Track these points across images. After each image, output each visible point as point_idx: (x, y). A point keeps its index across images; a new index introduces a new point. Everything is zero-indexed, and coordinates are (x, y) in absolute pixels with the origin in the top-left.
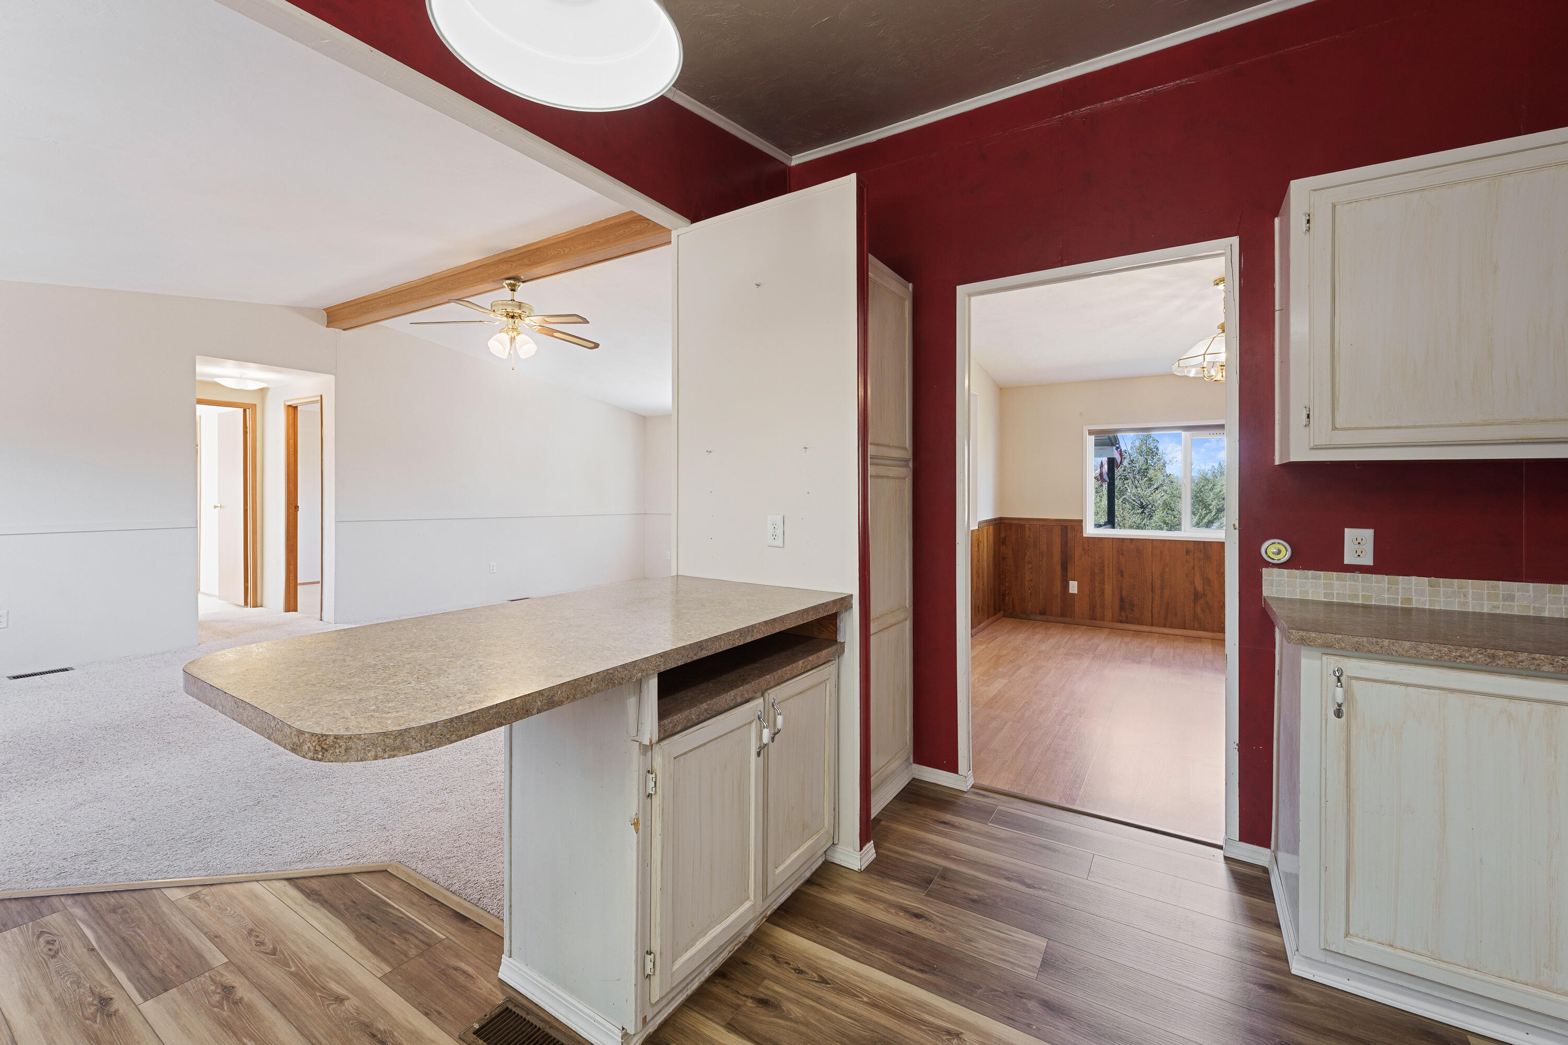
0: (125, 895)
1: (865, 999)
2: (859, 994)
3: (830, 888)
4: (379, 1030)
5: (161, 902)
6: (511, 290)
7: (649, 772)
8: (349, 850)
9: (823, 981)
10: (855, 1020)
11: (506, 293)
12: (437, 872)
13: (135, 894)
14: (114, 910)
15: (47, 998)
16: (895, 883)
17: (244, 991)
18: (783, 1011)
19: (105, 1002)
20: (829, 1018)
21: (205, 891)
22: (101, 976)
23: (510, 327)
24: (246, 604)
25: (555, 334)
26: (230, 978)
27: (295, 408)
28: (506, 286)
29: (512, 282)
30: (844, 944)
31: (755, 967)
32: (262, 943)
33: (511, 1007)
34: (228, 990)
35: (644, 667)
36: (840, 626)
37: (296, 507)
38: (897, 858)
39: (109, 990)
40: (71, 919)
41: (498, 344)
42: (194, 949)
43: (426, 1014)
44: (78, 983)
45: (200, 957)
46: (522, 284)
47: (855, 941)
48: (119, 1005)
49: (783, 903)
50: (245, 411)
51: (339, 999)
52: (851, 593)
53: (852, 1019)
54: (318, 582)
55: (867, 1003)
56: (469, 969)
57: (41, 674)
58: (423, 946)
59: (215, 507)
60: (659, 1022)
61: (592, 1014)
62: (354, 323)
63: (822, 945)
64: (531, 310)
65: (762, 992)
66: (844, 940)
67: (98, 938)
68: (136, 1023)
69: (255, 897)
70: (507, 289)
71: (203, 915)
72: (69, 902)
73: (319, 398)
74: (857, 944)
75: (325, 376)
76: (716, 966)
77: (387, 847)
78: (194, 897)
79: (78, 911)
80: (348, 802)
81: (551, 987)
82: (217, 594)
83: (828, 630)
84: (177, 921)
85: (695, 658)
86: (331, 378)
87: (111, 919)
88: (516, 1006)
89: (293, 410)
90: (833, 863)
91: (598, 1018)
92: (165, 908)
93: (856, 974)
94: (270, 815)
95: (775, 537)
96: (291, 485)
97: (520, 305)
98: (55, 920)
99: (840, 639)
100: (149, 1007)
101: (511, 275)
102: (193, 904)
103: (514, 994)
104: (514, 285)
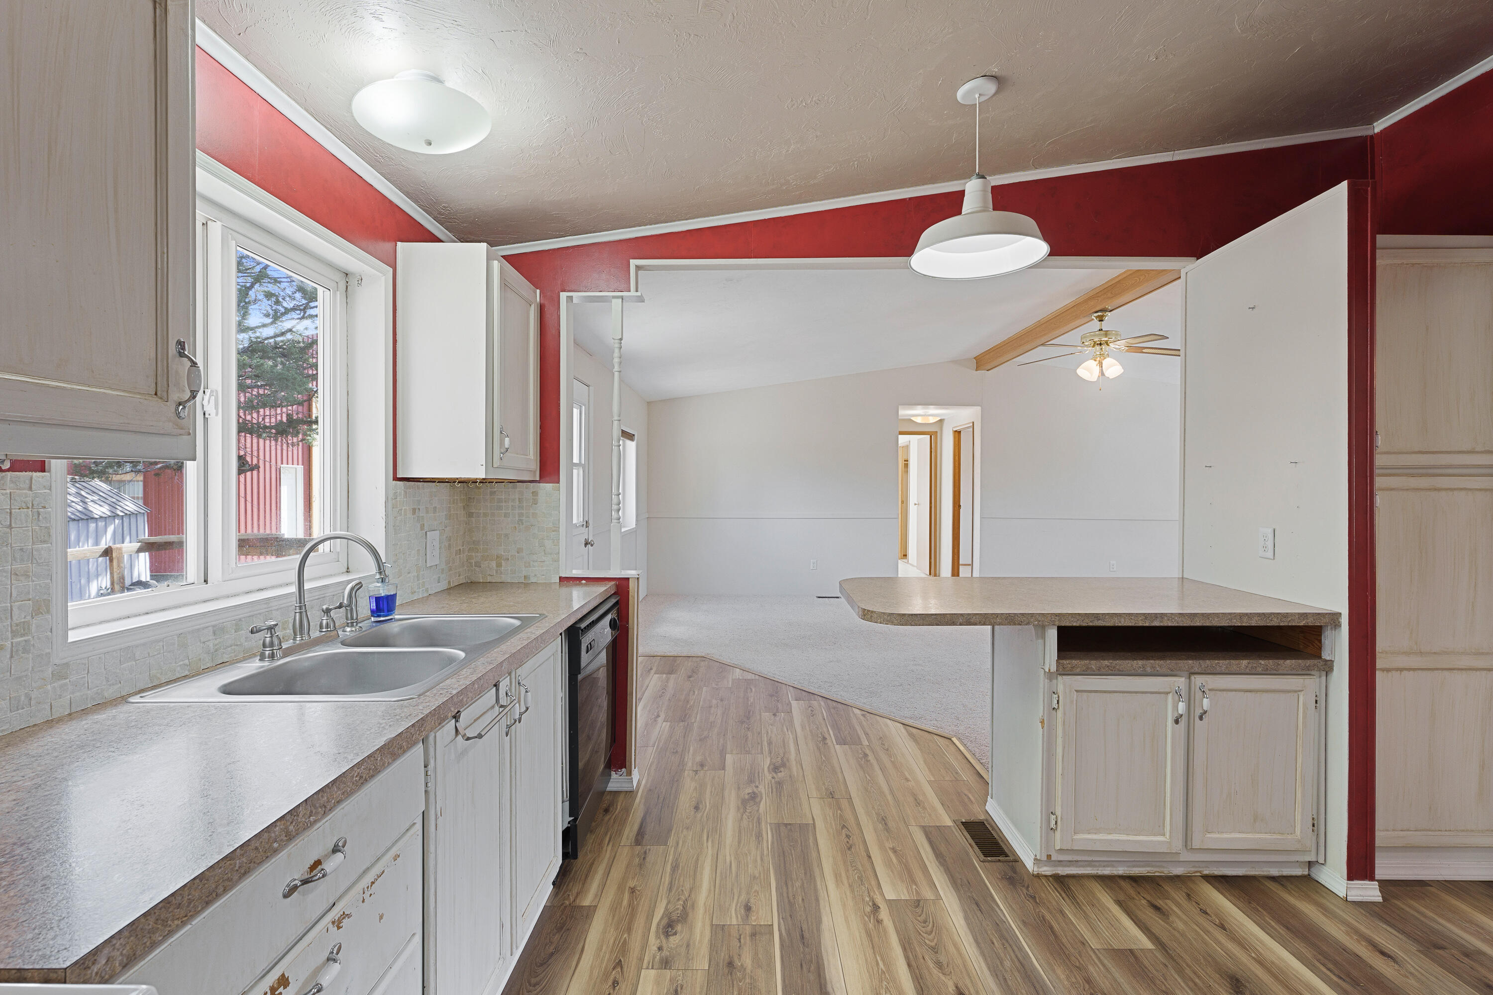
0: (839, 704)
1: (1253, 955)
2: (1250, 950)
3: (1293, 892)
4: (919, 799)
5: (851, 712)
6: (1100, 321)
7: (1054, 693)
8: (935, 722)
9: (1222, 927)
10: (1230, 957)
11: (1095, 325)
12: (977, 750)
13: (843, 705)
14: (834, 708)
15: (808, 729)
16: (1384, 926)
17: (871, 757)
18: (1168, 919)
19: (824, 739)
20: (1206, 943)
21: (868, 715)
22: (825, 730)
23: (1098, 353)
24: (930, 574)
25: (1144, 351)
26: (868, 752)
27: (960, 432)
28: (1095, 318)
29: (1099, 314)
30: (1269, 924)
31: (1167, 891)
32: (884, 745)
33: (985, 823)
34: (866, 755)
35: (1040, 619)
36: (1325, 642)
37: (960, 506)
38: (1413, 915)
39: (827, 736)
40: (820, 705)
41: (1088, 371)
42: (858, 735)
43: (942, 804)
44: (818, 728)
45: (859, 738)
46: (1109, 314)
47: (1282, 927)
48: (828, 741)
49: (1228, 876)
50: (931, 437)
51: (907, 780)
52: (1340, 612)
53: (1227, 954)
54: (969, 565)
55: (1253, 958)
56: (972, 798)
57: (829, 597)
58: (954, 779)
59: (915, 504)
60: (1069, 872)
61: (1021, 840)
62: (993, 365)
63: (1241, 910)
64: (1117, 335)
65: (1160, 903)
66: (1271, 921)
67: (827, 716)
68: (832, 751)
69: (887, 725)
70: (1096, 321)
71: (864, 723)
72: (820, 698)
73: (972, 424)
74: (1283, 930)
75: (976, 407)
76: (1131, 872)
77: (955, 728)
78: (863, 715)
79: (822, 703)
80: (944, 700)
81: (1007, 821)
82: (916, 565)
83: (1314, 646)
84: (854, 721)
85: (1091, 624)
86: (979, 408)
87: (832, 711)
88: (988, 824)
89: (957, 433)
90: (1317, 882)
91: (1025, 845)
92: (852, 715)
93: (1261, 942)
94: (904, 693)
95: (1265, 548)
96: (956, 489)
97: (1106, 334)
98: (815, 703)
99: (1326, 655)
100: (837, 747)
101: (1098, 309)
102: (862, 718)
103: (989, 818)
104: (1102, 316)
